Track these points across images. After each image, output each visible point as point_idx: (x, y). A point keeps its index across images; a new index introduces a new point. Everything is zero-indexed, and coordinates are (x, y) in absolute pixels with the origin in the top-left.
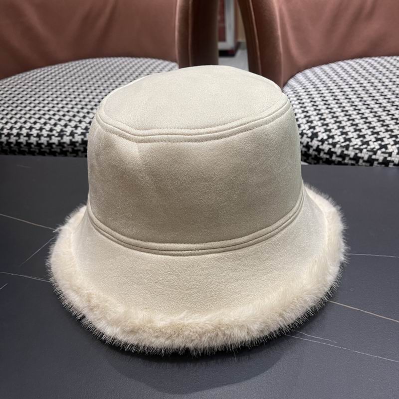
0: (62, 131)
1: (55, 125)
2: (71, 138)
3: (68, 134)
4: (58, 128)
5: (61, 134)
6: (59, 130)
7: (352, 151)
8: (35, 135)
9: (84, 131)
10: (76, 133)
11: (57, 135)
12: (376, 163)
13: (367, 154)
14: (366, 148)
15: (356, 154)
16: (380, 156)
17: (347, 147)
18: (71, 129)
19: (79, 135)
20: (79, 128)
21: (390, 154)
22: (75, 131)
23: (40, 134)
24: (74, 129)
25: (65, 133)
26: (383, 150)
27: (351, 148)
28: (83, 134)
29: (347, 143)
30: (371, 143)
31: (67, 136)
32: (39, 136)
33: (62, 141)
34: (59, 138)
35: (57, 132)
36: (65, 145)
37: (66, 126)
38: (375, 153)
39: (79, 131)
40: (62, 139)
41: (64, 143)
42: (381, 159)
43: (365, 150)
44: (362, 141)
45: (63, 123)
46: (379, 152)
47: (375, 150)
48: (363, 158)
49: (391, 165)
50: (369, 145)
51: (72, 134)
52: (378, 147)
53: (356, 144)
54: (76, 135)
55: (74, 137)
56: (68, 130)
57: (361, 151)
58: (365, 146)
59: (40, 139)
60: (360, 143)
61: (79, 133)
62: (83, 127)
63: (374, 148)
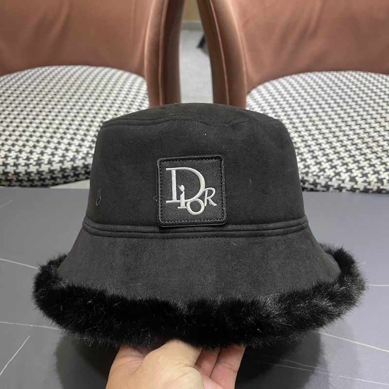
0: (39, 159)
1: (31, 152)
2: (49, 166)
3: (46, 162)
4: (35, 156)
5: (39, 163)
6: (36, 159)
7: (311, 177)
8: (12, 164)
9: (62, 159)
10: (54, 161)
11: (34, 163)
12: (331, 189)
13: (324, 180)
14: (323, 175)
15: (315, 180)
16: (335, 183)
17: (307, 174)
18: (48, 157)
19: (57, 163)
20: (56, 156)
21: (343, 181)
22: (52, 159)
23: (17, 163)
24: (51, 157)
25: (43, 161)
26: (337, 177)
27: (310, 175)
28: (61, 162)
29: (307, 170)
30: (326, 170)
31: (45, 164)
32: (16, 165)
33: (40, 170)
34: (37, 167)
35: (35, 161)
36: (44, 173)
37: (42, 153)
38: (331, 180)
39: (57, 159)
40: (40, 167)
41: (43, 171)
42: (336, 185)
43: (322, 177)
44: (319, 168)
45: (38, 150)
46: (334, 179)
47: (330, 177)
48: (320, 184)
49: (344, 191)
50: (325, 172)
51: (50, 162)
52: (333, 174)
53: (315, 171)
54: (54, 163)
55: (52, 165)
56: (46, 158)
57: (319, 177)
58: (322, 173)
59: (17, 168)
60: (317, 170)
61: (57, 161)
62: (61, 155)
63: (330, 175)
